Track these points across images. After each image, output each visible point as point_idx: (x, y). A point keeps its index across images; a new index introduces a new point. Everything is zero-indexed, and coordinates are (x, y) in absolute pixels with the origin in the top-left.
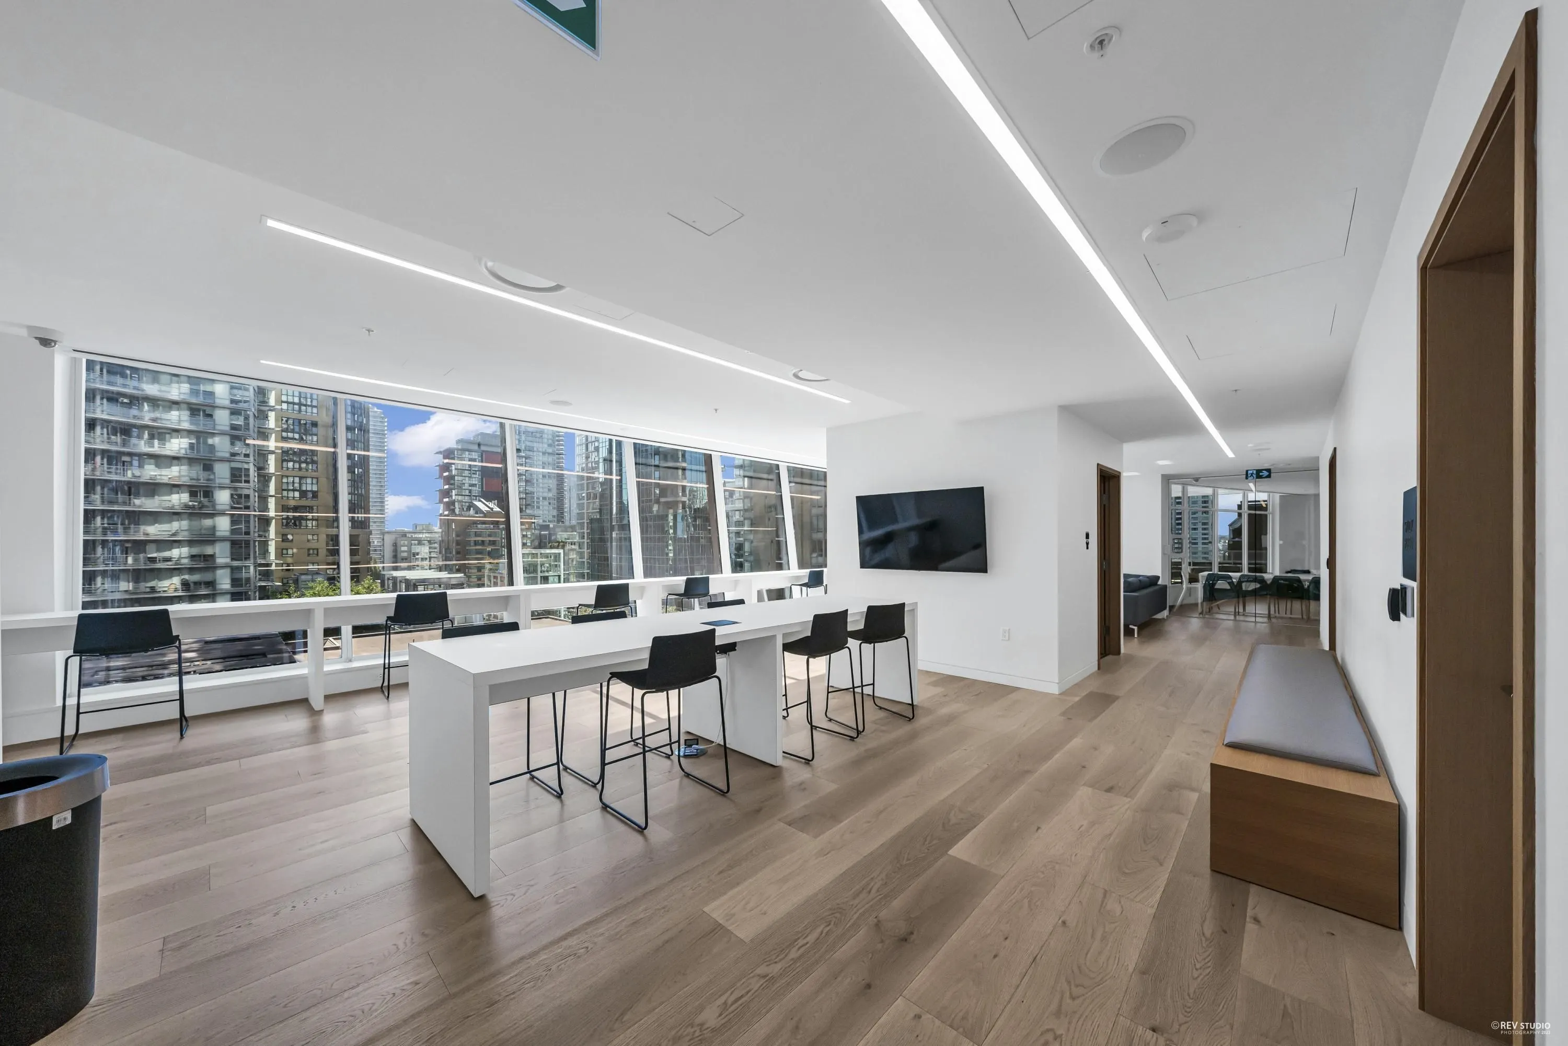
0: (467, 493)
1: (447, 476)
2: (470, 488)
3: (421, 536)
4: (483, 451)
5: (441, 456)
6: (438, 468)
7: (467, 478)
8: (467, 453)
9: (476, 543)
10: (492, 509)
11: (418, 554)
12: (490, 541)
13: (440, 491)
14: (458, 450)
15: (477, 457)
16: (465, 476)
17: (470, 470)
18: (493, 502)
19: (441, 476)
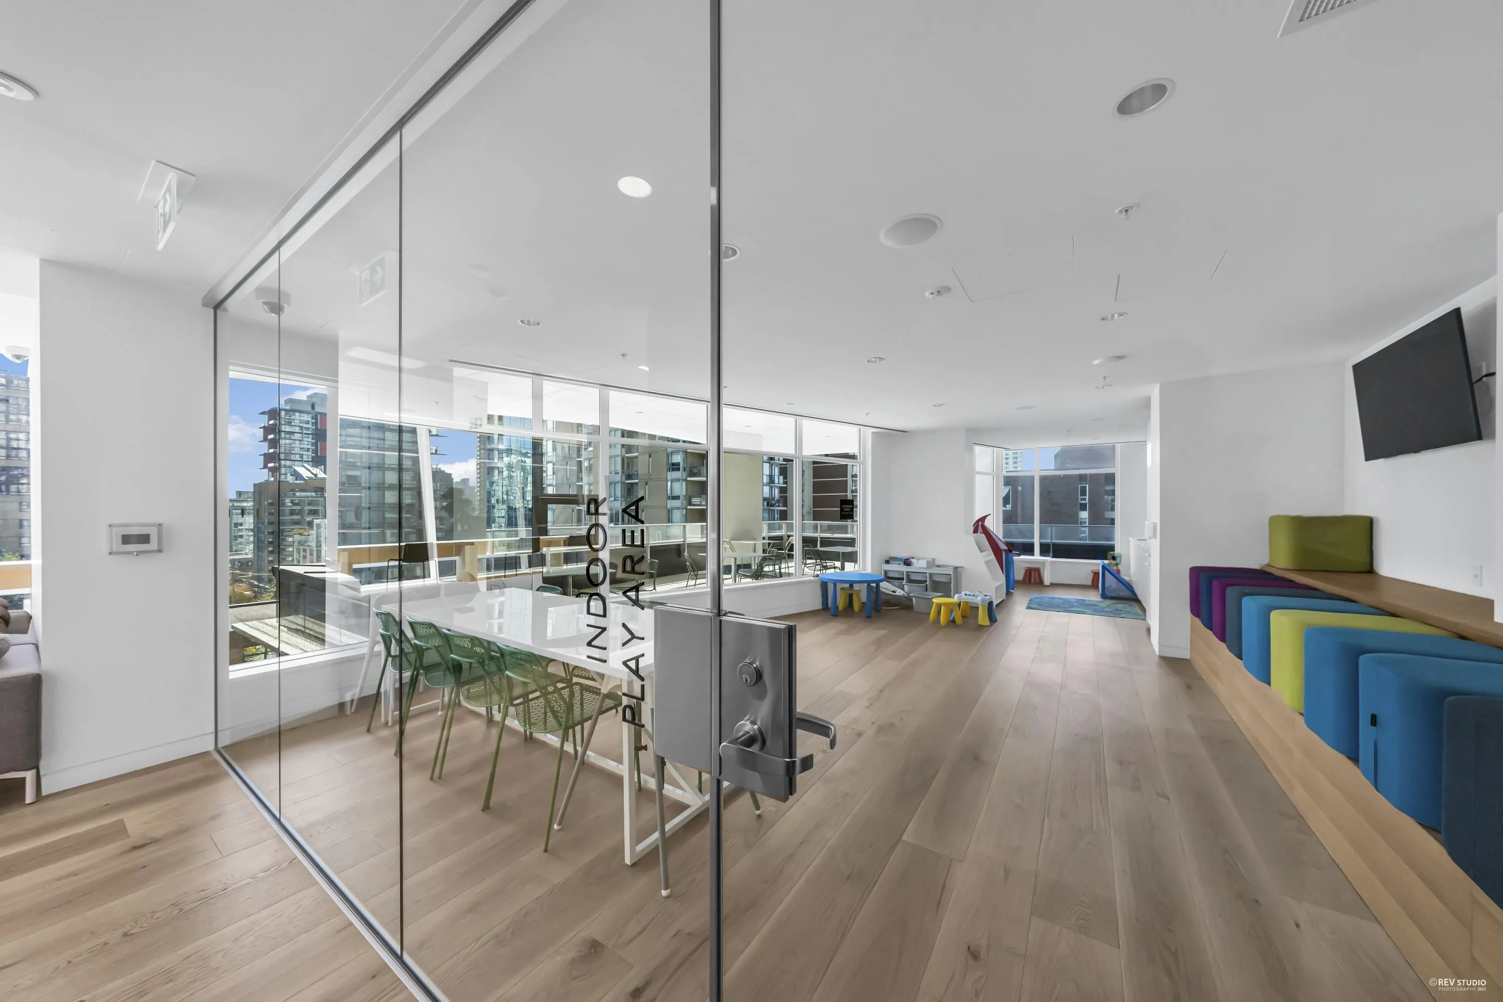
0: (298, 457)
1: (272, 439)
2: (301, 453)
3: (244, 504)
4: (319, 413)
5: (266, 417)
6: (262, 430)
7: (298, 442)
8: (297, 414)
9: (292, 513)
10: (316, 475)
11: (241, 525)
12: (310, 510)
13: (265, 455)
14: (285, 410)
15: (310, 419)
16: (295, 440)
17: (302, 433)
18: (320, 467)
19: (265, 439)
